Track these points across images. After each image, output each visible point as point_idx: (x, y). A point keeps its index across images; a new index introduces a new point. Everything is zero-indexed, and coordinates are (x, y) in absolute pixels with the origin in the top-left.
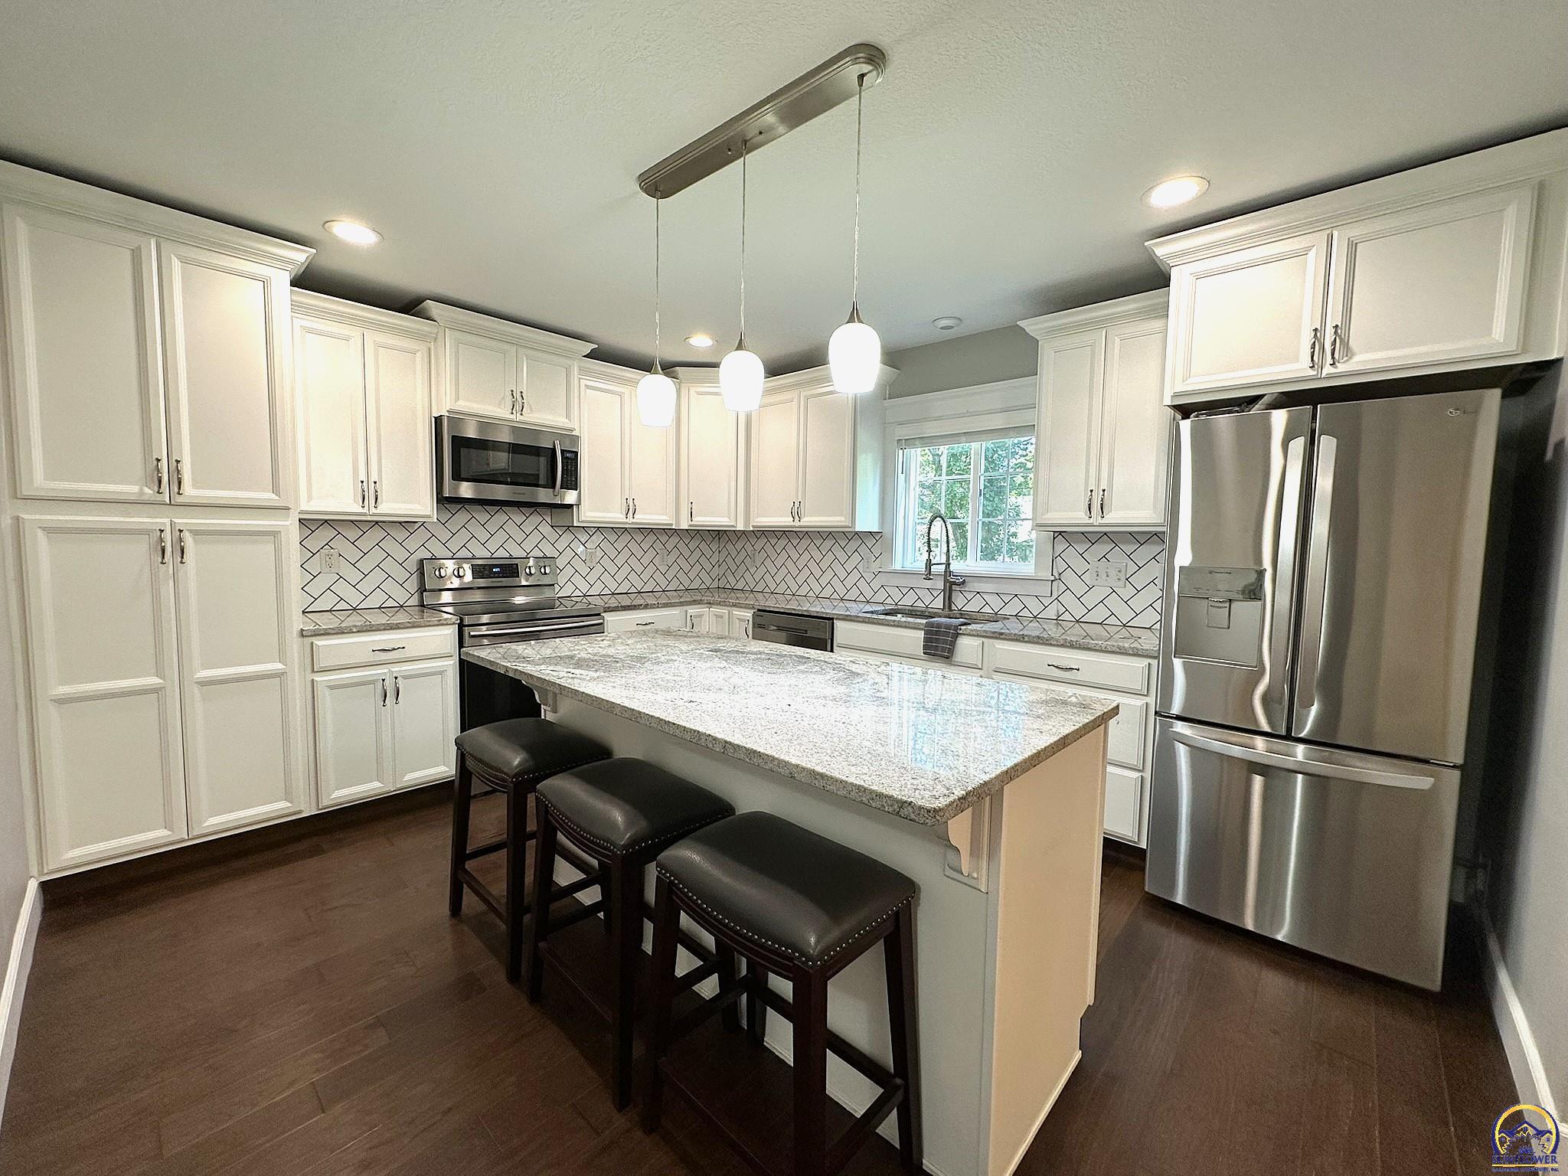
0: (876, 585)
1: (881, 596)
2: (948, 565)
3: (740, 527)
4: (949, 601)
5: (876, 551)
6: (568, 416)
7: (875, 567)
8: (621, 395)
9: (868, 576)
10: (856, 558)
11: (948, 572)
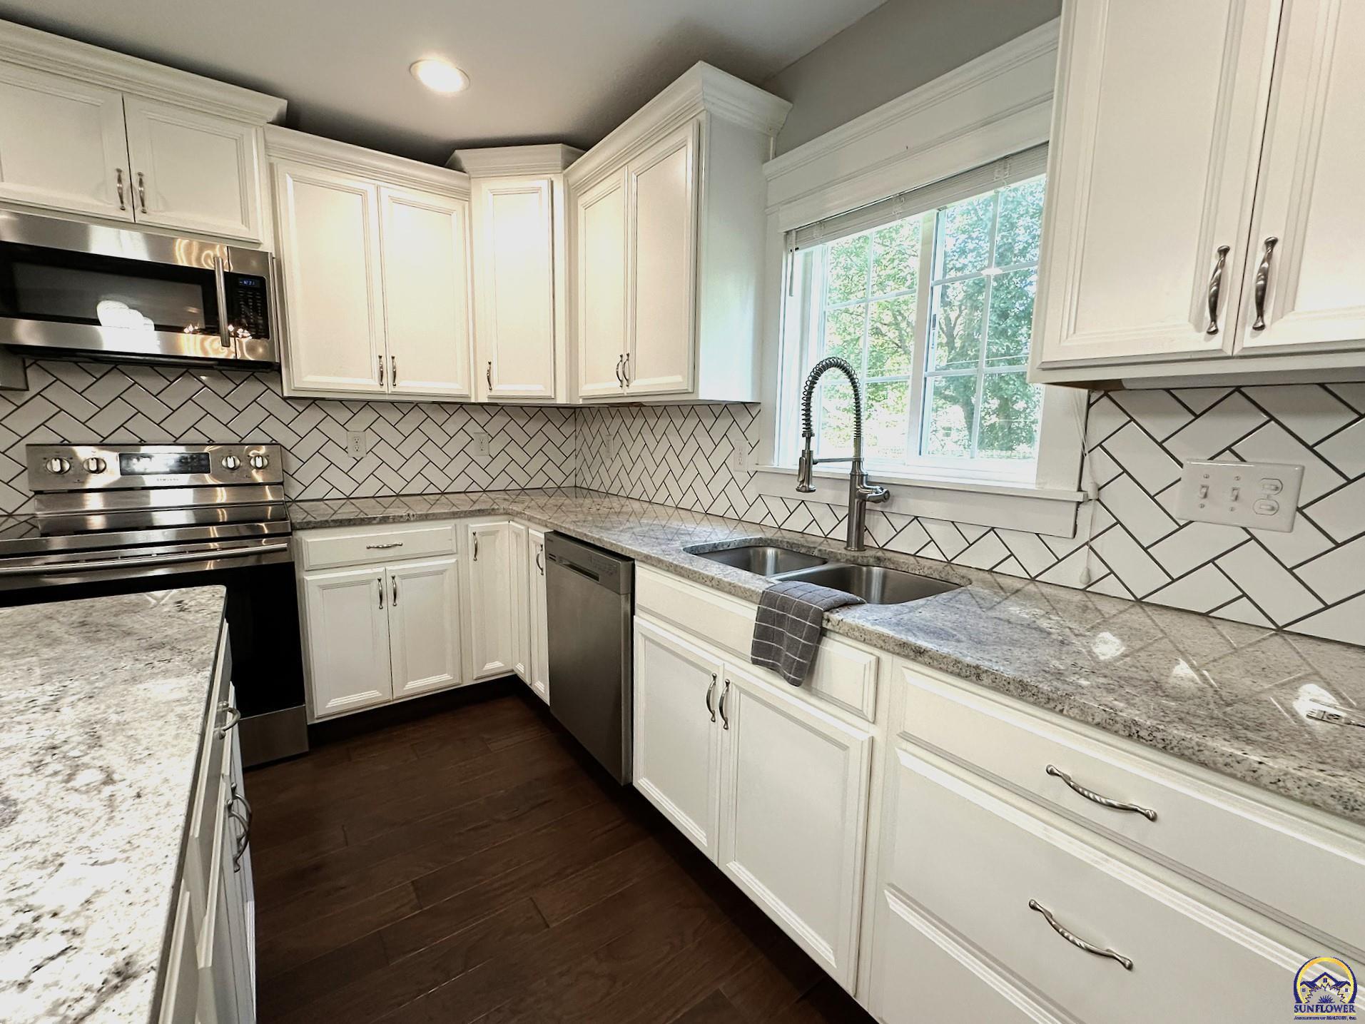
0: (751, 493)
1: (757, 514)
2: (857, 461)
3: (562, 400)
4: (859, 528)
5: (753, 434)
6: (245, 220)
7: (750, 463)
8: (362, 194)
9: (742, 478)
10: (725, 447)
11: (857, 476)
